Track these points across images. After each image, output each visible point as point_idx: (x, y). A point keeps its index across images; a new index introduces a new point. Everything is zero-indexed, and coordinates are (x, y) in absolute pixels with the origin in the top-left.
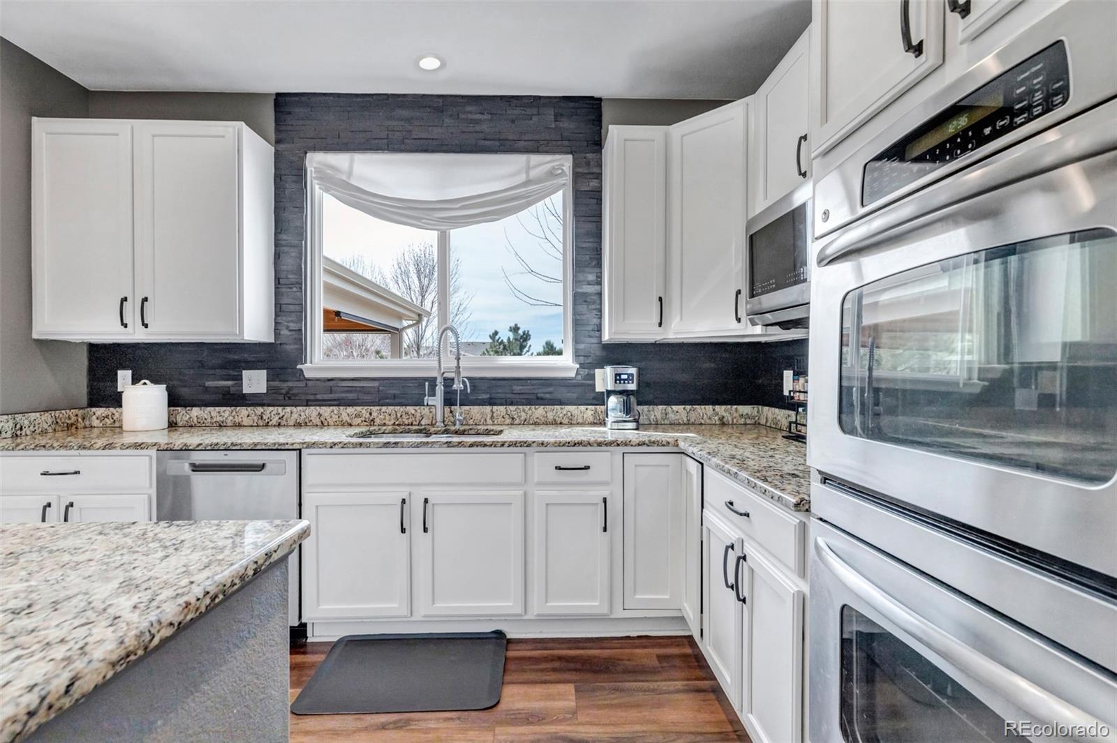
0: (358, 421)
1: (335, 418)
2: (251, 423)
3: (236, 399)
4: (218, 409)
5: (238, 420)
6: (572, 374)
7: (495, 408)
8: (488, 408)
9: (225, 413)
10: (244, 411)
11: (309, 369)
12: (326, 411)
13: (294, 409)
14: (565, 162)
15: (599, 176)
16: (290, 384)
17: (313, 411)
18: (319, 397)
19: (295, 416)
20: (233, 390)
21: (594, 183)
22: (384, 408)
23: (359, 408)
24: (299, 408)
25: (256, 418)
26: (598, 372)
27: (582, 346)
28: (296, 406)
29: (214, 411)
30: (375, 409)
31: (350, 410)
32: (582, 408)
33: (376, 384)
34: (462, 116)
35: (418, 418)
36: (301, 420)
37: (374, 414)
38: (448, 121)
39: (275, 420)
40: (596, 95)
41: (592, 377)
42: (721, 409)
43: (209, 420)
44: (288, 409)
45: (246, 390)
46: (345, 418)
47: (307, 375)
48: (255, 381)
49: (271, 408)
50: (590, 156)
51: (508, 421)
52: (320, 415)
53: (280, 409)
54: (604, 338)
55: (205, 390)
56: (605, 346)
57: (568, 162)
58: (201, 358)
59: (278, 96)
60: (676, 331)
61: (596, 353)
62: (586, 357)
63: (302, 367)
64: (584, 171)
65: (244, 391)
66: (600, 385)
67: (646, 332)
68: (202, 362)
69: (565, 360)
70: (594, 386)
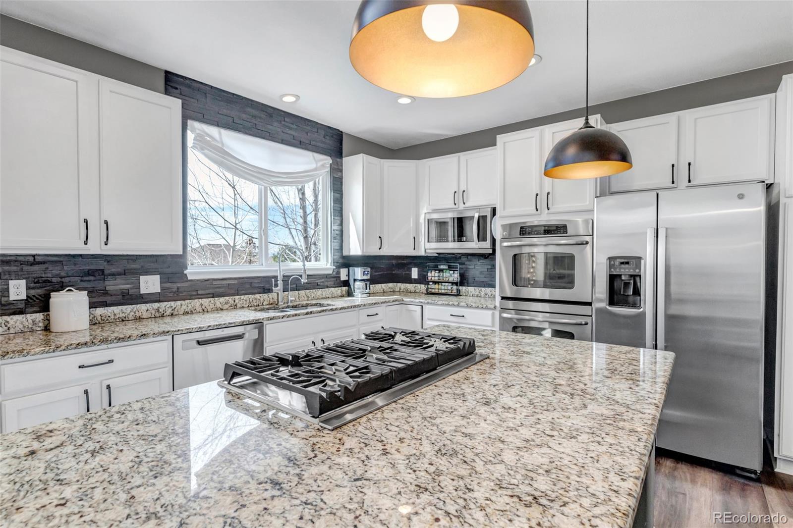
0: (227, 306)
1: (212, 306)
2: (150, 316)
3: (133, 298)
4: (120, 307)
5: (138, 314)
6: (331, 272)
7: (300, 292)
8: (297, 292)
9: (127, 310)
10: (143, 307)
11: (191, 273)
12: (205, 302)
13: (183, 302)
14: (327, 160)
15: (341, 171)
16: (179, 285)
17: (196, 303)
18: (200, 292)
19: (184, 307)
20: (131, 292)
21: (340, 174)
22: (242, 297)
23: (227, 298)
24: (186, 301)
25: (153, 312)
26: (343, 270)
27: (335, 257)
28: (184, 300)
29: (117, 309)
30: (237, 297)
31: (222, 299)
32: (337, 289)
33: (235, 282)
34: (283, 123)
35: (262, 301)
36: (188, 310)
37: (237, 301)
38: (276, 124)
39: (169, 312)
40: (341, 130)
41: (339, 273)
43: (112, 317)
44: (179, 303)
45: (143, 291)
46: (218, 305)
47: (190, 278)
48: (150, 284)
49: (166, 303)
50: (338, 160)
51: (306, 299)
52: (202, 305)
53: (172, 303)
54: (345, 253)
55: (106, 293)
56: (344, 257)
57: (331, 162)
58: (102, 268)
59: (167, 73)
60: (387, 251)
61: (341, 261)
62: (337, 262)
63: (185, 272)
64: (336, 167)
65: (142, 292)
66: (343, 277)
67: (374, 251)
68: (103, 271)
69: (324, 264)
70: (340, 277)
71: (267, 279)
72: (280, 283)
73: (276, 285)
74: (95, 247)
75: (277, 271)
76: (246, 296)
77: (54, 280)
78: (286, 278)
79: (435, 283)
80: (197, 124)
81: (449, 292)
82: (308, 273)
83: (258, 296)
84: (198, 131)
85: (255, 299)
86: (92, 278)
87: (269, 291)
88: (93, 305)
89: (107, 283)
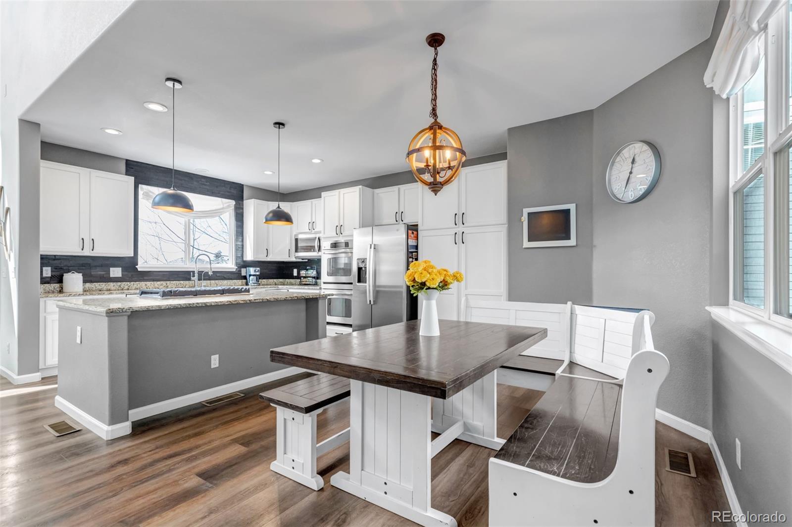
0: (162, 287)
1: (152, 286)
2: (115, 289)
3: (108, 279)
4: (99, 283)
5: (109, 288)
6: (235, 270)
7: (211, 281)
8: (209, 281)
9: (103, 285)
10: (112, 284)
11: (141, 267)
12: (148, 283)
13: (135, 283)
14: (233, 202)
15: (243, 209)
16: (132, 273)
17: (143, 283)
18: (145, 278)
19: (135, 286)
20: (105, 276)
21: (241, 211)
22: (172, 282)
23: (162, 282)
24: (137, 283)
25: (117, 287)
26: (242, 269)
27: (238, 261)
28: (135, 282)
29: (97, 285)
30: (168, 282)
31: (159, 283)
32: (238, 281)
33: (167, 273)
34: (200, 182)
35: (185, 285)
36: (138, 287)
37: (168, 284)
38: (195, 183)
39: (126, 287)
40: (242, 183)
41: (240, 271)
42: (275, 280)
43: (94, 288)
44: (132, 283)
46: (156, 286)
47: (139, 270)
48: (116, 272)
49: (124, 283)
50: (240, 202)
51: (216, 285)
52: (146, 285)
53: (128, 283)
54: (245, 259)
55: (91, 276)
56: (244, 262)
57: (234, 203)
58: (89, 262)
59: (127, 160)
60: (271, 258)
61: (242, 263)
62: (239, 264)
63: (136, 267)
64: (238, 206)
65: (111, 276)
66: (243, 274)
67: (263, 258)
68: (90, 264)
69: (230, 265)
70: (241, 274)
71: (188, 273)
72: (196, 275)
73: (194, 276)
74: (87, 252)
75: (194, 268)
76: (175, 282)
77: (65, 268)
78: (200, 273)
79: (305, 277)
80: (144, 187)
81: (311, 283)
82: (213, 270)
83: (182, 282)
84: (145, 190)
85: (180, 284)
86: (84, 268)
87: (189, 279)
88: (85, 282)
89: (92, 271)
